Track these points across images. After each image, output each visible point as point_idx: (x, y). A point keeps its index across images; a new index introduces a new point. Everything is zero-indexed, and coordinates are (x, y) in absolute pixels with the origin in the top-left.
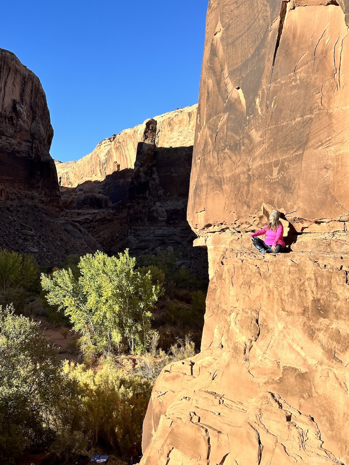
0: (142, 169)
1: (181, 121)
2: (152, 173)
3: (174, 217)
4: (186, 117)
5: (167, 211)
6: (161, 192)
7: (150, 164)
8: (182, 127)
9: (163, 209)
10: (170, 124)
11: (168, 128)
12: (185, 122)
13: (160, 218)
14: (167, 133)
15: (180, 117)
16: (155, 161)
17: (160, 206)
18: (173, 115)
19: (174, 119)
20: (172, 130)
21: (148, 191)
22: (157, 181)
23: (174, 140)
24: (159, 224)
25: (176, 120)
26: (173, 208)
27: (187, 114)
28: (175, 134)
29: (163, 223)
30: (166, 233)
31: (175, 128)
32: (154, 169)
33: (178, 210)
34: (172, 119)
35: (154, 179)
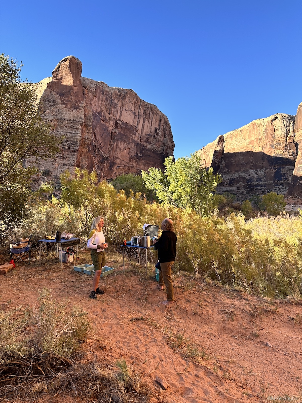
0: (216, 160)
1: (236, 135)
2: (221, 161)
3: (233, 182)
4: (239, 132)
5: (229, 179)
6: (226, 170)
7: (221, 157)
8: (237, 138)
9: (227, 178)
10: (231, 137)
11: (229, 139)
12: (239, 135)
13: (225, 183)
14: (229, 141)
15: (236, 133)
16: (223, 155)
17: (225, 177)
18: (233, 132)
19: (233, 134)
20: (232, 140)
21: (219, 170)
22: (224, 165)
23: (233, 144)
24: (225, 186)
25: (234, 134)
26: (232, 177)
27: (240, 131)
28: (233, 141)
29: (227, 185)
30: (228, 190)
31: (233, 139)
32: (223, 159)
33: (235, 179)
34: (232, 134)
35: (222, 164)
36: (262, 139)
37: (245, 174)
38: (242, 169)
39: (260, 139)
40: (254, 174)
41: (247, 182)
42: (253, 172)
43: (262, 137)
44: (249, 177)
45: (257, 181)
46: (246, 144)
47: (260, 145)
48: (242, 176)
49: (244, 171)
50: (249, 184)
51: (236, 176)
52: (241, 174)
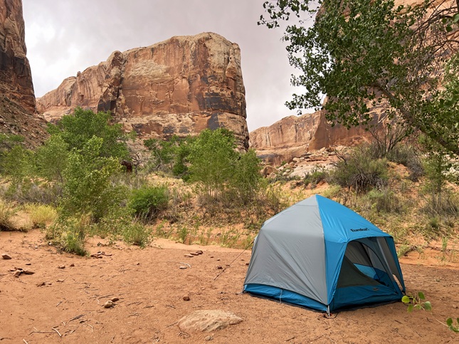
1: (145, 55)
2: (118, 95)
3: (139, 130)
4: (149, 52)
5: (132, 125)
6: (127, 110)
7: (117, 87)
8: (146, 60)
10: (135, 56)
11: (133, 59)
12: (148, 56)
14: (133, 63)
15: (144, 52)
16: (121, 85)
17: (126, 121)
18: (138, 50)
19: (139, 53)
20: (137, 62)
21: (115, 109)
22: (123, 101)
23: (139, 69)
26: (138, 123)
27: (150, 50)
31: (140, 60)
32: (121, 91)
33: (143, 125)
34: (137, 53)
35: (120, 100)
36: (188, 67)
37: (159, 118)
38: (154, 111)
39: (186, 66)
40: (175, 120)
41: (163, 132)
42: (173, 117)
43: (188, 63)
44: (166, 124)
45: (181, 132)
46: (161, 72)
47: (184, 76)
48: (155, 121)
49: (158, 114)
50: (168, 134)
51: (144, 120)
52: (154, 119)
